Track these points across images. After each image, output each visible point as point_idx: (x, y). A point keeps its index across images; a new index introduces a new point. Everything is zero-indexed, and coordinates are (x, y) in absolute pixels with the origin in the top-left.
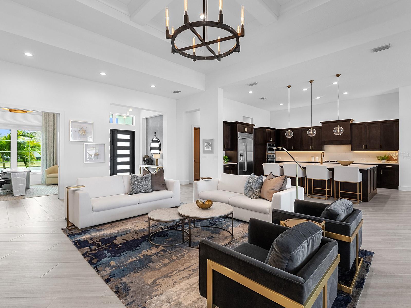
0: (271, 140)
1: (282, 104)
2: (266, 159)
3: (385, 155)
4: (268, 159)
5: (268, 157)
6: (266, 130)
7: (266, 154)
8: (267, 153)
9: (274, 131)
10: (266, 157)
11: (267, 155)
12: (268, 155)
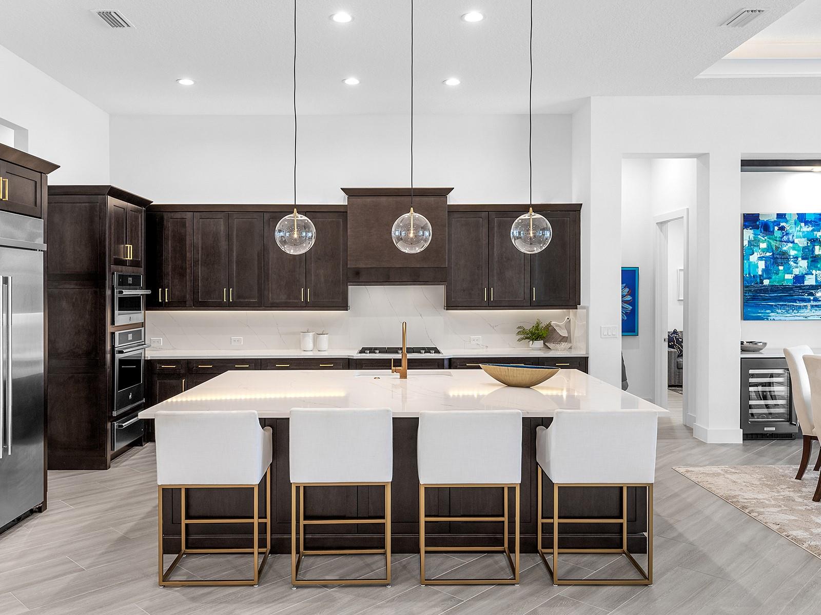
0: (130, 257)
1: (187, 82)
2: (108, 356)
3: (538, 324)
4: (118, 356)
5: (117, 344)
6: (105, 203)
7: (109, 329)
8: (113, 323)
9: (140, 211)
10: (108, 347)
11: (113, 334)
12: (117, 334)
